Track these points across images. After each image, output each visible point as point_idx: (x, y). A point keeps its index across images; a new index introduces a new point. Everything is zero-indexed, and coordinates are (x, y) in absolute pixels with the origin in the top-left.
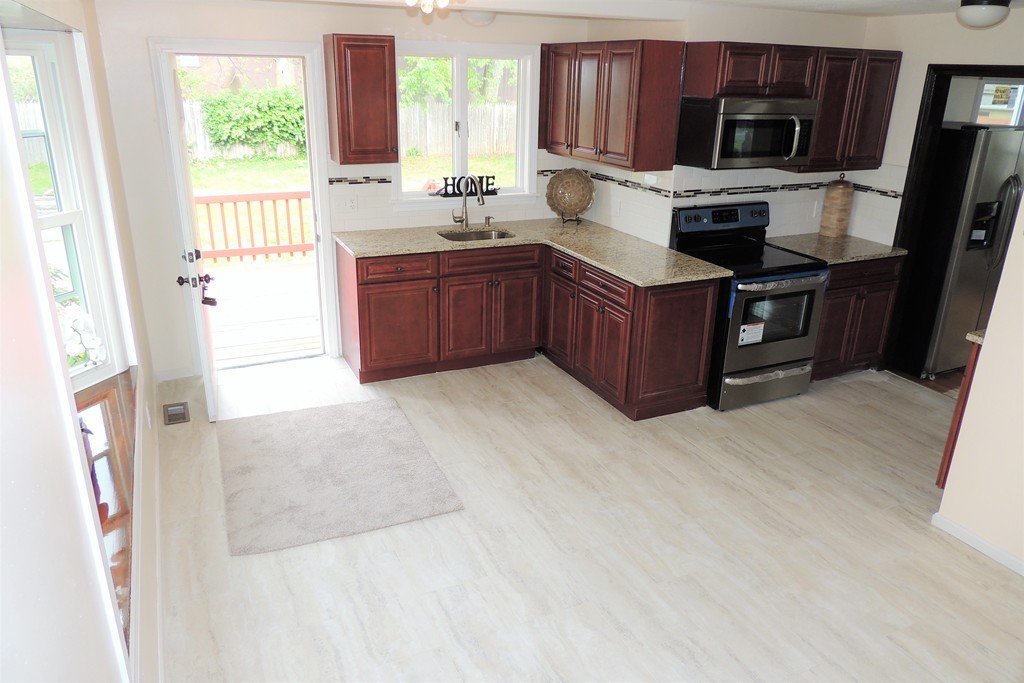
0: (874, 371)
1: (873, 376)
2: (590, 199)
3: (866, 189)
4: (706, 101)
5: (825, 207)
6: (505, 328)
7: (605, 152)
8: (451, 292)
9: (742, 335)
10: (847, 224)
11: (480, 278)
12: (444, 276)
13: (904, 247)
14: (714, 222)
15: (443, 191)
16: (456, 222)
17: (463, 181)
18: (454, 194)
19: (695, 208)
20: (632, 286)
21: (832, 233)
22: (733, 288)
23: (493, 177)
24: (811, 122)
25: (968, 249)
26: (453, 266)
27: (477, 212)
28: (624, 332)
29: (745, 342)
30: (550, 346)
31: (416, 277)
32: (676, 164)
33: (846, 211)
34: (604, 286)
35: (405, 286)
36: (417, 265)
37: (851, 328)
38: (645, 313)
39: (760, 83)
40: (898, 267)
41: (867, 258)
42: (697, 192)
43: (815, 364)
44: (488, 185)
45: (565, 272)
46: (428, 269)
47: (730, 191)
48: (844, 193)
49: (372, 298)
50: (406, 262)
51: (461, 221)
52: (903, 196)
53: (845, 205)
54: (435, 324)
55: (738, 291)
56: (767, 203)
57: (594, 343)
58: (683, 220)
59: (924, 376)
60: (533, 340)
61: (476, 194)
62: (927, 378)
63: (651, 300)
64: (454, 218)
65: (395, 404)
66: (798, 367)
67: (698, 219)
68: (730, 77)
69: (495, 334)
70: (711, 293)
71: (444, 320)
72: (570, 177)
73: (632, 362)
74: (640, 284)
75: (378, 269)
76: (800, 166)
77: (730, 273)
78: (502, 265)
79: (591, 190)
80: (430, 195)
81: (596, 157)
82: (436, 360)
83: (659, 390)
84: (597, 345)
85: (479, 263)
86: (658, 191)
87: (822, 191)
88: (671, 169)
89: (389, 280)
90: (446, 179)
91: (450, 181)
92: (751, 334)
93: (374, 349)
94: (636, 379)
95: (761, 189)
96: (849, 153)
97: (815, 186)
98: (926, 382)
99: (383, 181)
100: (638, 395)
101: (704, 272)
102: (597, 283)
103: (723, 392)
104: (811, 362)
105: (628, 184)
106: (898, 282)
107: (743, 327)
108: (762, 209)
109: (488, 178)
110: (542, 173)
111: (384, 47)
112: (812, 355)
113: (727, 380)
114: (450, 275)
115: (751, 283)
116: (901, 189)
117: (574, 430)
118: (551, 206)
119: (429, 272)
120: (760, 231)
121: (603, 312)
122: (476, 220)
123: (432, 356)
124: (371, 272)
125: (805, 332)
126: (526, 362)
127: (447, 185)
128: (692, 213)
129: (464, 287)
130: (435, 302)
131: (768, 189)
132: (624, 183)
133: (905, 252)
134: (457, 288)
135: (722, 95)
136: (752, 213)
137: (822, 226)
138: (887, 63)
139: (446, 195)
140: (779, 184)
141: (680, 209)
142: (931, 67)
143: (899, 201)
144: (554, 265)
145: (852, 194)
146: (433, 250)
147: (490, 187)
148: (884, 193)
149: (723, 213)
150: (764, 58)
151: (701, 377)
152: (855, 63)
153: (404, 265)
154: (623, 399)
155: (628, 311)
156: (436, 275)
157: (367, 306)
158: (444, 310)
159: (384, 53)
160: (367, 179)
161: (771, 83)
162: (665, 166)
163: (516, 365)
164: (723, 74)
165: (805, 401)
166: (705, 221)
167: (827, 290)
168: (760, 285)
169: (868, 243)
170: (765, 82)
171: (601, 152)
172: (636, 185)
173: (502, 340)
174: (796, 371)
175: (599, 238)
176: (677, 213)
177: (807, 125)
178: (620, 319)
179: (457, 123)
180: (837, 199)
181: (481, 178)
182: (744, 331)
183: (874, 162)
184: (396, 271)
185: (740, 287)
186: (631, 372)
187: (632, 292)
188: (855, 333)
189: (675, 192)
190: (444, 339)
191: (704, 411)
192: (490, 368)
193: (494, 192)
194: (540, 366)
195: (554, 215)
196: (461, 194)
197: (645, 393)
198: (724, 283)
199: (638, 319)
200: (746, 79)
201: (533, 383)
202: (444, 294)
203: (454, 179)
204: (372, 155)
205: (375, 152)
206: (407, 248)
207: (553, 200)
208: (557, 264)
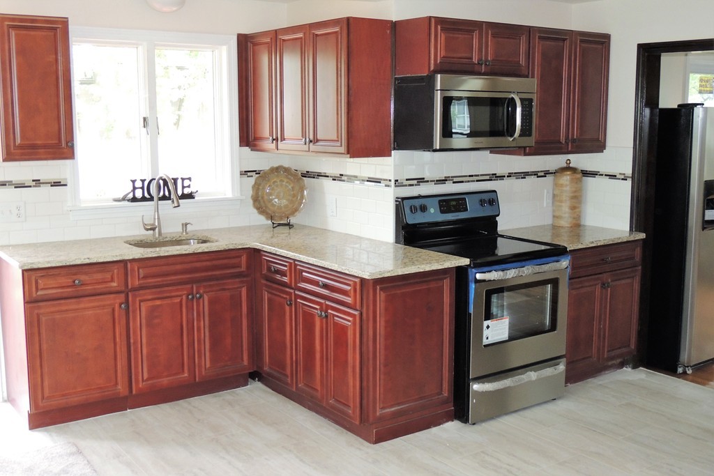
0: (630, 369)
1: (629, 374)
2: (302, 197)
3: (593, 174)
4: (421, 79)
5: (554, 196)
6: (210, 351)
7: (315, 141)
8: (143, 309)
9: (486, 332)
10: (580, 212)
11: (177, 290)
12: (134, 289)
13: (640, 231)
14: (442, 212)
15: (131, 196)
16: (147, 230)
17: (154, 183)
18: (144, 199)
19: (419, 197)
20: (357, 280)
21: (565, 223)
22: (471, 278)
23: (190, 179)
24: (531, 100)
25: (704, 228)
26: (145, 277)
27: (172, 218)
28: (352, 337)
29: (491, 341)
30: (266, 369)
31: (99, 291)
32: (394, 149)
33: (577, 199)
34: (325, 286)
35: (85, 303)
36: (99, 276)
37: (600, 322)
38: (375, 312)
39: (475, 60)
40: (638, 252)
41: (606, 243)
42: (421, 181)
43: (568, 364)
44: (183, 187)
45: (278, 277)
46: (112, 280)
47: (455, 180)
48: (572, 179)
49: (43, 319)
50: (86, 274)
51: (153, 229)
52: (633, 178)
53: (575, 192)
54: (125, 349)
55: (477, 281)
56: (495, 191)
57: (318, 356)
58: (407, 211)
59: (680, 370)
60: (246, 363)
61: (169, 198)
62: (685, 373)
63: (381, 296)
64: (145, 225)
65: (74, 449)
66: (550, 366)
67: (424, 209)
68: (443, 54)
69: (200, 357)
70: (447, 286)
71: (135, 343)
72: (277, 176)
73: (365, 372)
74: (366, 276)
75: (51, 282)
76: (525, 148)
77: (465, 261)
78: (203, 274)
79: (302, 189)
80: (116, 200)
81: (306, 147)
82: (126, 393)
83: (399, 404)
84: (322, 358)
85: (176, 273)
86: (377, 181)
87: (550, 178)
88: (390, 155)
89: (64, 295)
90: (134, 182)
91: (139, 184)
92: (496, 330)
93: (46, 383)
94: (371, 393)
95: (488, 177)
96: (573, 134)
97: (542, 174)
98: (684, 375)
99: (57, 184)
100: (375, 411)
101: (438, 261)
102: (316, 283)
103: (473, 401)
104: (564, 360)
105: (343, 178)
106: (640, 268)
107: (486, 323)
108: (490, 199)
109: (183, 179)
110: (245, 173)
111: (55, 29)
112: (564, 353)
113: (476, 387)
114: (141, 288)
115: (490, 271)
116: (629, 172)
117: (301, 460)
118: (258, 209)
119: (114, 284)
120: (491, 222)
121: (327, 316)
122: (171, 228)
123: (121, 388)
124: (40, 287)
125: (553, 327)
126: (240, 390)
127: (134, 188)
128: (417, 203)
129: (158, 302)
130: (123, 321)
131: (495, 177)
132: (339, 178)
133: (642, 236)
134: (150, 303)
135: (436, 72)
136: (482, 202)
137: (554, 216)
138: (597, 45)
139: (134, 199)
140: (505, 172)
141: (404, 199)
142: (641, 47)
143: (629, 182)
144: (265, 271)
145: (580, 180)
146: (118, 259)
147: (187, 191)
148: (613, 177)
149: (450, 203)
150: (476, 35)
151: (446, 386)
152: (567, 43)
153: (84, 278)
154: (358, 419)
155: (356, 310)
156: (123, 288)
157: (36, 329)
158: (135, 332)
159: (55, 35)
160: (38, 183)
161: (486, 60)
162: (383, 152)
163: (227, 395)
164: (437, 51)
165: (562, 406)
166: (432, 211)
167: (570, 279)
168: (501, 273)
169: (603, 230)
170: (480, 60)
171: (311, 141)
172: (352, 178)
173: (208, 365)
174: (548, 372)
175: (316, 238)
176: (400, 204)
177: (527, 104)
178: (346, 321)
179: (145, 119)
180: (567, 186)
181: (175, 180)
182: (488, 327)
183: (597, 145)
184: (74, 285)
185: (479, 276)
186: (365, 384)
187: (358, 287)
188: (605, 325)
189: (396, 181)
190: (136, 367)
191: (453, 426)
192: (196, 401)
193: (190, 196)
194: (255, 392)
195: (263, 220)
196: (151, 199)
197: (383, 408)
198: (461, 272)
199: (368, 320)
200: (460, 55)
201: (249, 413)
202: (134, 311)
203: (143, 181)
204: (41, 151)
205: (45, 146)
206: (86, 257)
207: (260, 203)
208: (269, 269)
